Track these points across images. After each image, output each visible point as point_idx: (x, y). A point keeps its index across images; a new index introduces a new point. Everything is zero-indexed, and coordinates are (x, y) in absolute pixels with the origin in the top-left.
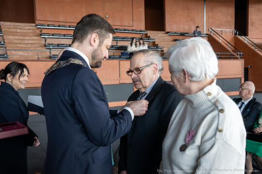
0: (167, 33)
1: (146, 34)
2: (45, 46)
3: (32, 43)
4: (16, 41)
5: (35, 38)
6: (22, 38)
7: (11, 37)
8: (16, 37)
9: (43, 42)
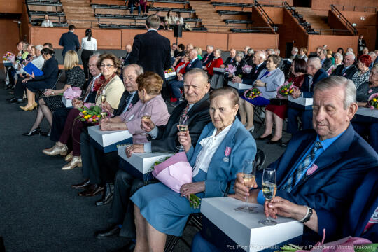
0: (212, 3)
1: (189, 5)
2: (95, 16)
3: (84, 14)
4: (72, 12)
5: (86, 8)
6: (76, 8)
7: (68, 7)
8: (72, 8)
9: (93, 12)
